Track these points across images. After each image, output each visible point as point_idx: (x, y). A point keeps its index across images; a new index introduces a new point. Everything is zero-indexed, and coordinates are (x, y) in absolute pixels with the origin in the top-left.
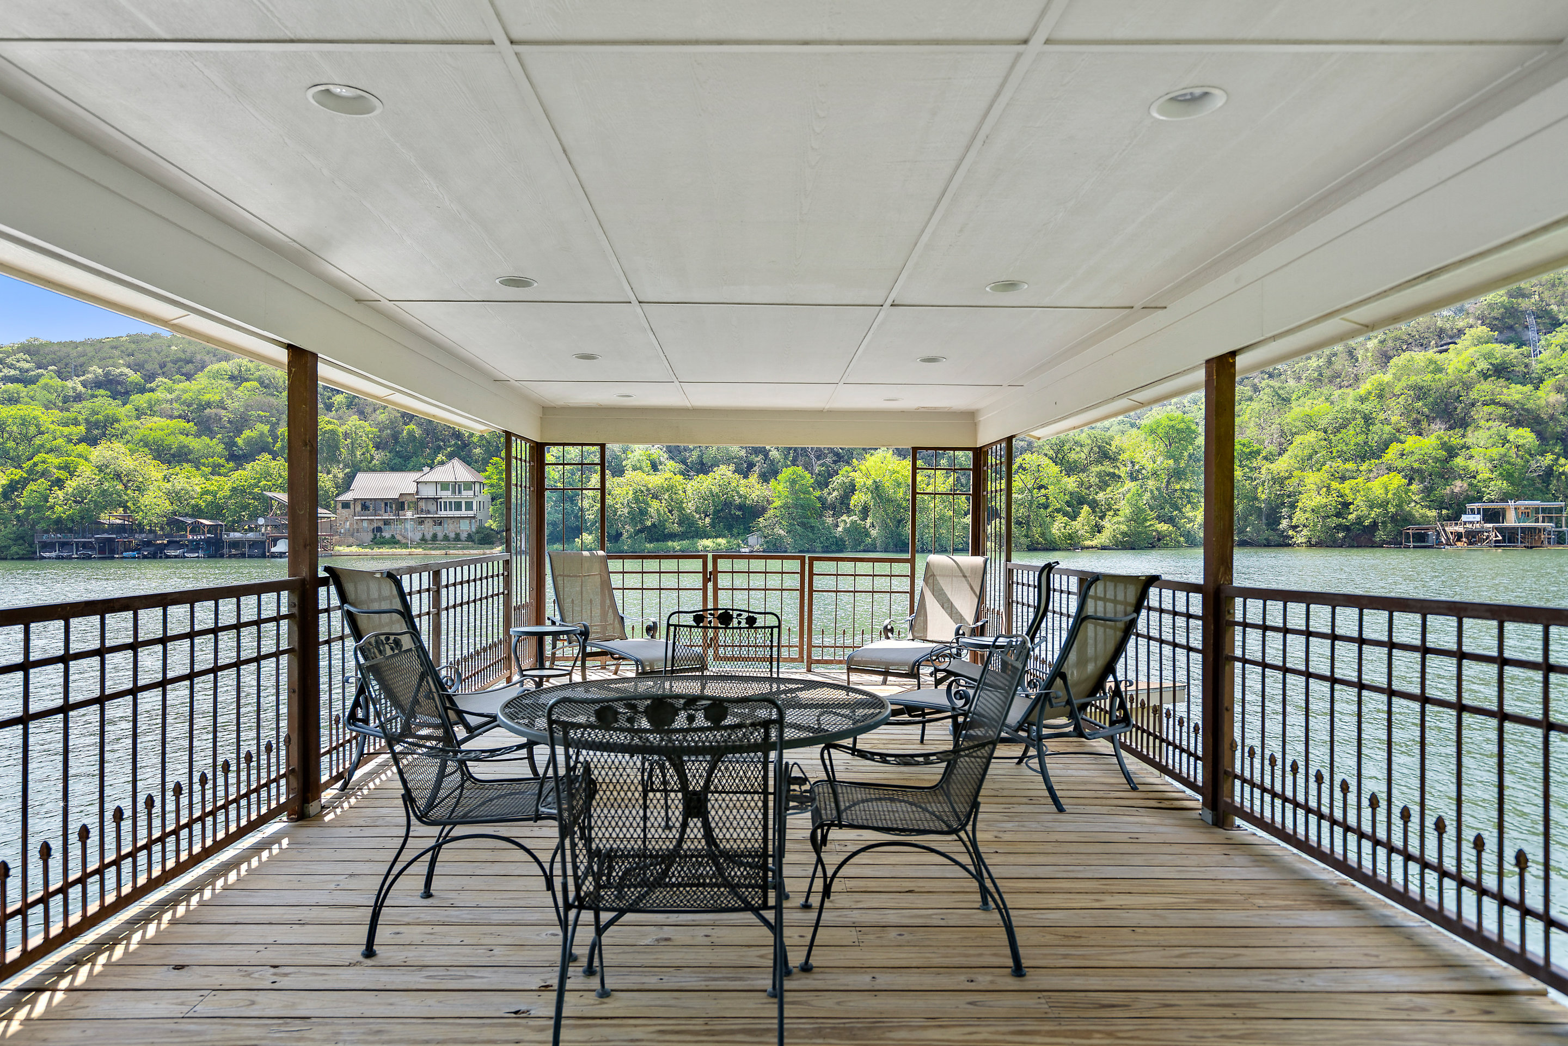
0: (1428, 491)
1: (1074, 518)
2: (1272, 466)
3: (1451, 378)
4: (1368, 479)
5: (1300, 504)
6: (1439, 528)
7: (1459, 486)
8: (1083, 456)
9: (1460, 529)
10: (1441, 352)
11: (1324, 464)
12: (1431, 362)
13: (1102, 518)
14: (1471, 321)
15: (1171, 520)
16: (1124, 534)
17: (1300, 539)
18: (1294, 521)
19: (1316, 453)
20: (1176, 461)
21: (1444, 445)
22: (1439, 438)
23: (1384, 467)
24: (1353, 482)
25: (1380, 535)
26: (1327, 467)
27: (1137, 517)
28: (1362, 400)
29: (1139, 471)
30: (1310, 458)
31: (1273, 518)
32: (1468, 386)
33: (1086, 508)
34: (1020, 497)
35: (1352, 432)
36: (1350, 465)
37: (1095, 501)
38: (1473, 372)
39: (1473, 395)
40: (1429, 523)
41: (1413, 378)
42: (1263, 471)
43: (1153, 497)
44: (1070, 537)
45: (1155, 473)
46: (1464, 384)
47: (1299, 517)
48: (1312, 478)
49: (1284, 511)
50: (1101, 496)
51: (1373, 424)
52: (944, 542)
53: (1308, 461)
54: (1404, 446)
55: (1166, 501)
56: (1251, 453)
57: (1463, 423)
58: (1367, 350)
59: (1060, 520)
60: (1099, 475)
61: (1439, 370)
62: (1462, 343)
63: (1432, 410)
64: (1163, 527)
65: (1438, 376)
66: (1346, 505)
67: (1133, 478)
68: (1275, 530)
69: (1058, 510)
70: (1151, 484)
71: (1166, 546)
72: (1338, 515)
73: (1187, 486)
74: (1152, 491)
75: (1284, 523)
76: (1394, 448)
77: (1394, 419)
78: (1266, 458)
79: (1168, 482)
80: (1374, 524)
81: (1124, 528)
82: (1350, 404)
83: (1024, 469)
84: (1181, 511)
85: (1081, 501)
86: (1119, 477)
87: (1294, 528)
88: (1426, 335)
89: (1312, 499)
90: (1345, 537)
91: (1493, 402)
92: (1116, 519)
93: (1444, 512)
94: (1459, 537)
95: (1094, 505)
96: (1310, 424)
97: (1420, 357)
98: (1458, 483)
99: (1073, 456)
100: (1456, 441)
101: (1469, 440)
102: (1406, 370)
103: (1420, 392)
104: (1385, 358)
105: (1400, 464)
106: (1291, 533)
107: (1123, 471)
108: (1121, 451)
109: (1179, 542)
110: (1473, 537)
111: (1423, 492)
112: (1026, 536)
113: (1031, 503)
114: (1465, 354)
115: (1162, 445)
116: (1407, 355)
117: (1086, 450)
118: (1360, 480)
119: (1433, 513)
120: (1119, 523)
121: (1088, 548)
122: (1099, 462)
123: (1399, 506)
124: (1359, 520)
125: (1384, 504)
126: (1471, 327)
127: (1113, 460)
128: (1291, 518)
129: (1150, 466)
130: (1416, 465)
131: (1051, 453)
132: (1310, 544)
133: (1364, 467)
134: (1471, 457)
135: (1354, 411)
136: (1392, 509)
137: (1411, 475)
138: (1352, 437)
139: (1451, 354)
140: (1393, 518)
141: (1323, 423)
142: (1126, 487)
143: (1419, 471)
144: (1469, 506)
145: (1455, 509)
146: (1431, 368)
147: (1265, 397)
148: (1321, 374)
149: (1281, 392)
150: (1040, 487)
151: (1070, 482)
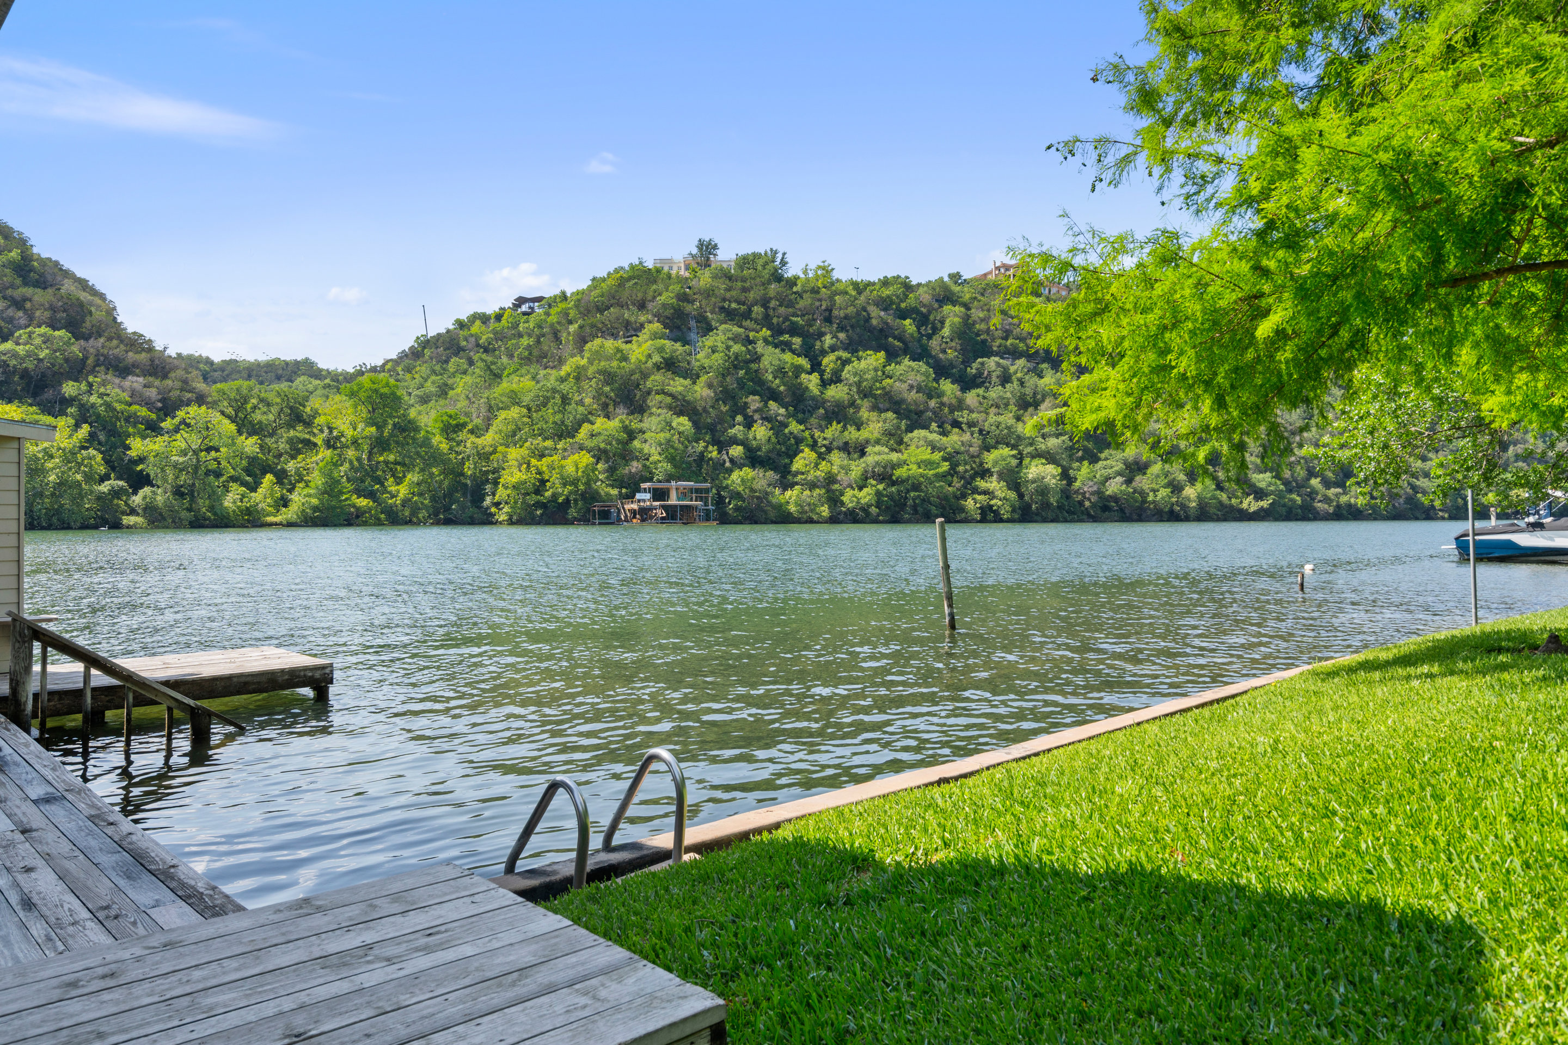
0: (611, 470)
1: (254, 489)
2: (479, 441)
3: (633, 366)
4: (564, 458)
5: (502, 480)
6: (620, 505)
7: (635, 466)
8: (271, 417)
9: (635, 506)
10: (627, 342)
11: (526, 441)
12: (618, 350)
13: (290, 491)
14: (650, 317)
15: (371, 495)
16: (315, 509)
17: (502, 517)
18: (497, 498)
19: (520, 430)
20: (380, 428)
21: (626, 429)
22: (622, 421)
23: (577, 446)
24: (549, 459)
25: (573, 512)
26: (527, 444)
27: (331, 489)
28: (562, 380)
29: (338, 438)
30: (514, 435)
31: (477, 495)
32: (645, 376)
33: (269, 477)
34: (181, 460)
35: (551, 411)
36: (549, 443)
37: (284, 471)
38: (650, 364)
39: (649, 384)
40: (611, 500)
41: (603, 363)
42: (468, 445)
43: (352, 467)
44: (248, 511)
45: (355, 442)
46: (641, 372)
47: (501, 493)
48: (514, 454)
49: (488, 487)
50: (291, 466)
51: (569, 404)
52: (65, 516)
53: (512, 438)
54: (595, 427)
55: (368, 474)
56: (457, 425)
57: (639, 409)
58: (569, 333)
59: (236, 491)
60: (290, 441)
61: (625, 358)
62: (644, 335)
63: (617, 395)
64: (363, 502)
65: (624, 364)
66: (543, 482)
67: (329, 444)
68: (480, 507)
69: (233, 479)
70: (351, 453)
71: (365, 524)
72: (537, 492)
73: (392, 458)
74: (351, 462)
75: (488, 501)
76: (585, 429)
77: (588, 401)
78: (472, 432)
79: (370, 453)
80: (567, 501)
81: (315, 501)
82: (552, 382)
83: (188, 425)
84: (382, 484)
85: (266, 469)
86: (315, 445)
87: (497, 504)
88: (616, 325)
89: (513, 476)
90: (542, 515)
91: (663, 392)
92: (306, 491)
93: (624, 490)
94: (634, 512)
95: (281, 476)
96: (514, 399)
97: (610, 344)
98: (635, 464)
99: (258, 417)
100: (634, 425)
101: (644, 425)
102: (598, 355)
103: (609, 377)
104: (582, 341)
105: (590, 444)
106: (493, 510)
107: (319, 440)
108: (316, 413)
109: (379, 519)
110: (644, 514)
111: (607, 471)
112: (189, 510)
113: (196, 468)
114: (645, 346)
115: (365, 410)
116: (598, 341)
117: (274, 410)
118: (555, 457)
119: (614, 492)
120: (309, 496)
121: (270, 525)
122: (290, 425)
123: (588, 484)
124: (555, 496)
125: (575, 482)
126: (650, 322)
127: (308, 424)
128: (494, 494)
129: (350, 433)
130: (602, 445)
131: (230, 411)
132: (511, 522)
133: (560, 446)
134: (646, 441)
135: (554, 391)
136: (582, 487)
137: (600, 454)
138: (551, 415)
139: (634, 346)
140: (583, 495)
141: (526, 400)
142: (320, 456)
143: (605, 451)
144: (644, 486)
145: (631, 487)
146: (619, 355)
147: (477, 371)
148: (530, 354)
149: (493, 367)
150: (209, 449)
151: (250, 445)
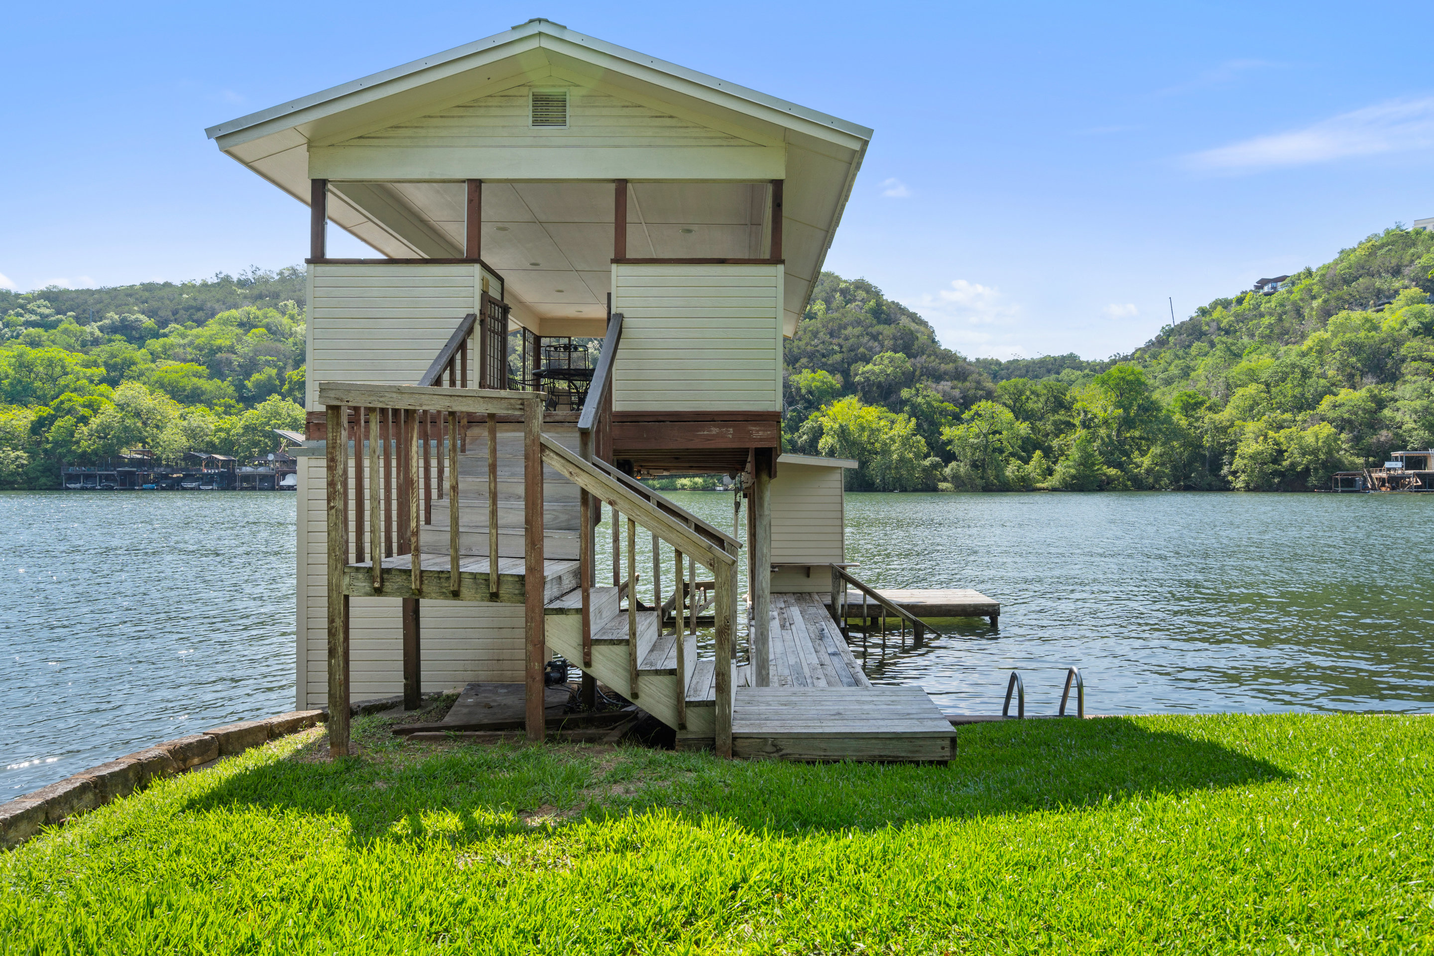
0: (1357, 440)
1: (1027, 462)
2: (1217, 417)
3: (1383, 335)
4: (1303, 429)
5: (1238, 451)
6: (1366, 473)
7: (1384, 435)
8: (1040, 405)
9: (1384, 475)
10: (1378, 311)
11: (1264, 414)
12: (1367, 320)
13: (1055, 463)
14: (1406, 282)
15: (1119, 466)
16: (1073, 477)
17: (1239, 485)
18: (1234, 467)
19: (1258, 404)
20: (1126, 410)
21: (1374, 398)
22: (1369, 391)
23: (1318, 417)
24: (1287, 431)
25: (1312, 480)
26: (1265, 417)
27: (1086, 461)
28: (1303, 355)
29: (1091, 419)
30: (1251, 408)
31: (1215, 464)
32: (1398, 343)
33: (1038, 453)
34: (976, 441)
35: (1290, 385)
36: (1288, 416)
37: (1050, 448)
38: (1405, 330)
39: (1403, 351)
40: (1357, 469)
41: (1348, 335)
42: (1206, 420)
43: (1103, 443)
44: (1023, 479)
45: (1106, 422)
46: (1394, 340)
47: (1238, 463)
48: (1251, 427)
49: (1226, 458)
50: (1055, 443)
51: (1309, 378)
52: (904, 482)
53: (1250, 411)
54: (1337, 398)
55: (1117, 448)
56: (1196, 404)
57: (1392, 377)
58: (1312, 309)
59: (1015, 463)
60: (1055, 423)
61: (1375, 328)
62: (1397, 303)
63: (1364, 365)
64: (1112, 472)
65: (1373, 333)
66: (1281, 452)
67: (1085, 425)
68: (1218, 476)
69: (1012, 454)
70: (1103, 432)
71: (1114, 490)
72: (1275, 461)
73: (1137, 434)
74: (1102, 439)
75: (1225, 470)
76: (1327, 401)
77: (1331, 373)
78: (1210, 409)
79: (1119, 431)
80: (1307, 470)
81: (1073, 471)
82: (1293, 358)
83: (980, 416)
84: (1129, 457)
85: (1037, 446)
86: (1074, 425)
87: (1234, 473)
88: (1366, 295)
89: (1249, 447)
90: (1280, 482)
91: (1421, 358)
92: (1066, 463)
93: (1371, 459)
94: (1383, 481)
95: (1047, 452)
96: (1252, 376)
97: (1357, 315)
98: (1384, 432)
99: (1030, 405)
100: (1386, 393)
101: (1397, 394)
102: (1342, 328)
103: (1355, 348)
104: (1326, 314)
105: (1331, 415)
106: (1230, 478)
107: (1077, 421)
108: (1075, 400)
109: (1126, 486)
110: (1396, 483)
111: (1352, 440)
112: (982, 478)
113: (986, 447)
114: (1399, 313)
115: (1114, 395)
116: (1343, 314)
117: (1042, 399)
118: (1294, 429)
119: (1360, 461)
120: (1069, 467)
121: (1040, 489)
122: (1055, 411)
123: (1329, 453)
124: (1293, 465)
125: (1315, 452)
126: (1406, 288)
127: (1068, 408)
128: (1231, 464)
129: (1101, 415)
130: (1346, 416)
131: (1010, 402)
132: (1248, 489)
133: (1299, 418)
134: (1398, 410)
135: (1294, 366)
136: (1322, 457)
137: (1343, 425)
138: (1289, 389)
139: (1386, 314)
140: (1324, 464)
141: (1264, 376)
142: (1077, 434)
143: (1350, 422)
144: (1398, 454)
145: (1381, 455)
146: (1368, 325)
147: (1218, 352)
148: (1271, 331)
149: (1233, 348)
150: (994, 433)
151: (1023, 428)
